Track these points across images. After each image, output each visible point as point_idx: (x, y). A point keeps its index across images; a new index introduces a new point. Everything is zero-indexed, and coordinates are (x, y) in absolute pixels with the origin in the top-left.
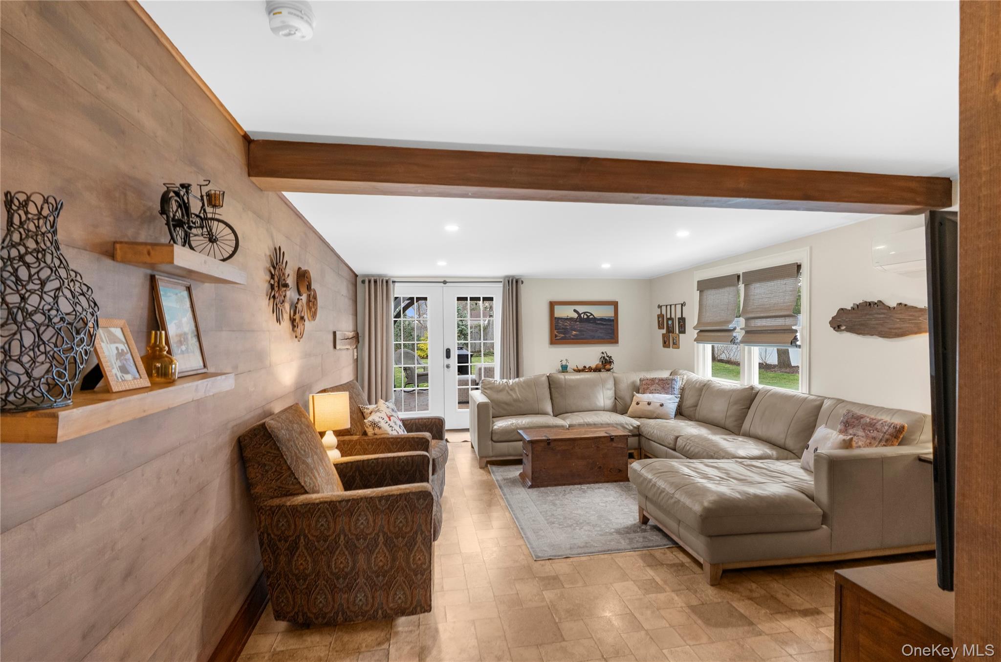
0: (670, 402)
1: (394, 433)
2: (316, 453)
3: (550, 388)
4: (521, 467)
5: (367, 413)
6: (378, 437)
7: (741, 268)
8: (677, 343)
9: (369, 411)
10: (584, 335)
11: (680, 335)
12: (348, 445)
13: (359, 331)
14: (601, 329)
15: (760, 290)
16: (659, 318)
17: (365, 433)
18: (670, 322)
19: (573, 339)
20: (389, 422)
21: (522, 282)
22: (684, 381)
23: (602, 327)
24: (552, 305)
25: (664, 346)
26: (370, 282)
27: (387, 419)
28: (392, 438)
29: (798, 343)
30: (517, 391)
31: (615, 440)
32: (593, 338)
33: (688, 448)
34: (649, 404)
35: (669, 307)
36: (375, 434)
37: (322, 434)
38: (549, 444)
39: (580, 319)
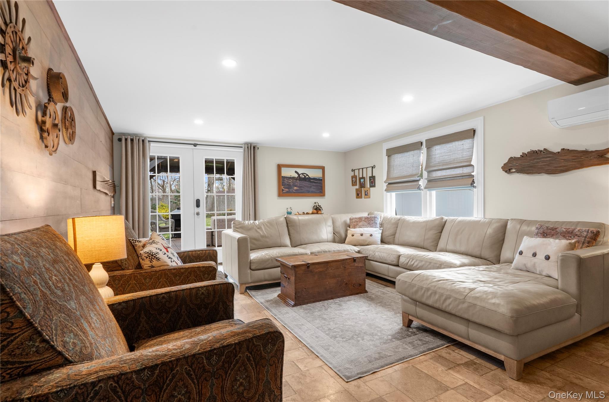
0: (376, 233)
1: (174, 264)
2: (83, 293)
3: (287, 226)
4: (279, 288)
5: (139, 247)
6: (158, 269)
7: (423, 137)
8: (369, 194)
9: (141, 244)
10: (302, 190)
11: (371, 189)
12: (119, 281)
13: (116, 183)
14: (313, 185)
15: (439, 151)
16: (352, 178)
17: (139, 266)
18: (362, 180)
19: (294, 193)
20: (167, 253)
21: (258, 148)
22: (382, 218)
23: (314, 184)
24: (280, 167)
25: (357, 198)
26: (126, 140)
27: (165, 251)
28: (174, 269)
29: (475, 185)
30: (263, 229)
31: (356, 260)
32: (309, 192)
33: (412, 263)
34: (362, 235)
35: (361, 170)
36: (152, 267)
37: (89, 267)
38: (308, 267)
39: (299, 178)
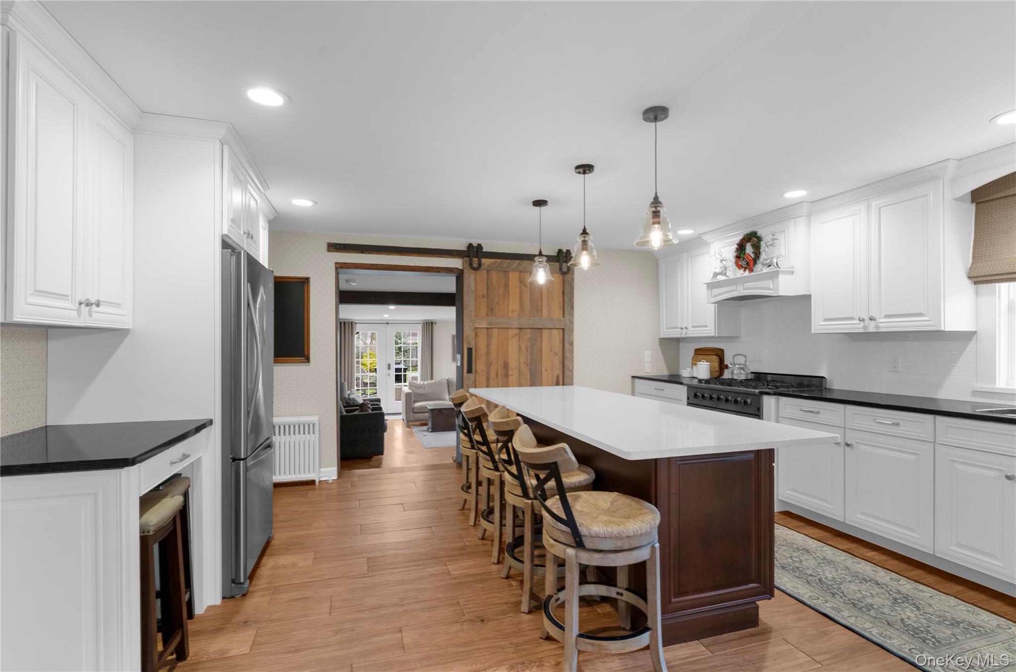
3: (448, 386)
4: (427, 425)
21: (435, 323)
24: (454, 337)
30: (429, 387)
